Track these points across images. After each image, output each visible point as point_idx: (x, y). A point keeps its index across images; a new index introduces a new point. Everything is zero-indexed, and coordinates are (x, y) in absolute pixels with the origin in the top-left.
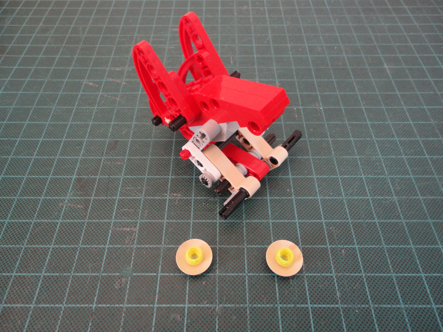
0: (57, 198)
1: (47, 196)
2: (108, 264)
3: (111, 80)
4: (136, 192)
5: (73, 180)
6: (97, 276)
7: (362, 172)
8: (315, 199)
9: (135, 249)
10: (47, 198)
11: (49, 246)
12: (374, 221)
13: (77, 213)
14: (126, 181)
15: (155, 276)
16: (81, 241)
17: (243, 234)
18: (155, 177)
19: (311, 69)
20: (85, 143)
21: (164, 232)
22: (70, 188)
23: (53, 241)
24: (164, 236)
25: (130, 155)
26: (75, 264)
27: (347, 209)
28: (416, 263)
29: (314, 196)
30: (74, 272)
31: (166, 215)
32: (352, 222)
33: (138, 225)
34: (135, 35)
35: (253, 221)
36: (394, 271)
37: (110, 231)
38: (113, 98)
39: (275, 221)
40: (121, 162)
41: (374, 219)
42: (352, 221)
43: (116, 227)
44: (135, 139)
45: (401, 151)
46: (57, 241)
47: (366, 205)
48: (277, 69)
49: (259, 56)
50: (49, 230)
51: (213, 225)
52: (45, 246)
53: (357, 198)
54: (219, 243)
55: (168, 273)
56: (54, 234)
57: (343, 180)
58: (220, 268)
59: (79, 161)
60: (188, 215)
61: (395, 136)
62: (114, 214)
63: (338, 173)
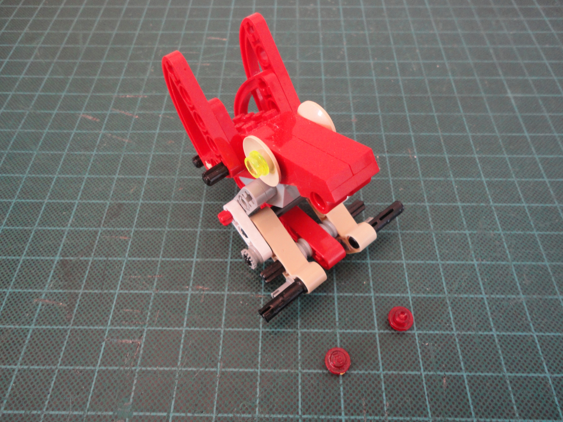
0: (30, 290)
1: (16, 288)
2: (98, 396)
3: (118, 111)
4: (144, 282)
5: (56, 263)
6: (81, 416)
7: (473, 256)
8: (403, 297)
9: (138, 373)
10: (16, 291)
11: (14, 367)
12: (491, 333)
13: (57, 315)
14: (130, 266)
15: (165, 417)
16: (60, 360)
17: (297, 351)
18: (173, 259)
19: (402, 97)
20: (76, 206)
21: (182, 346)
22: (51, 276)
23: (20, 359)
24: (181, 352)
25: (139, 225)
26: (49, 396)
27: (451, 313)
28: (553, 402)
29: (403, 292)
30: (47, 409)
31: (186, 319)
32: (459, 335)
33: (145, 335)
34: (156, 46)
35: (312, 330)
36: (520, 415)
37: (104, 344)
38: (120, 139)
39: (344, 331)
40: (126, 236)
41: (491, 330)
42: (458, 332)
43: (112, 337)
44: (146, 202)
45: (532, 223)
46: (26, 359)
47: (480, 308)
48: (354, 98)
49: (329, 77)
50: (16, 342)
51: (254, 337)
52: (9, 367)
53: (466, 296)
54: (261, 366)
55: (184, 412)
56: (22, 347)
57: (445, 267)
58: (262, 406)
59: (66, 233)
60: (217, 320)
61: (523, 200)
62: (111, 317)
63: (438, 256)
